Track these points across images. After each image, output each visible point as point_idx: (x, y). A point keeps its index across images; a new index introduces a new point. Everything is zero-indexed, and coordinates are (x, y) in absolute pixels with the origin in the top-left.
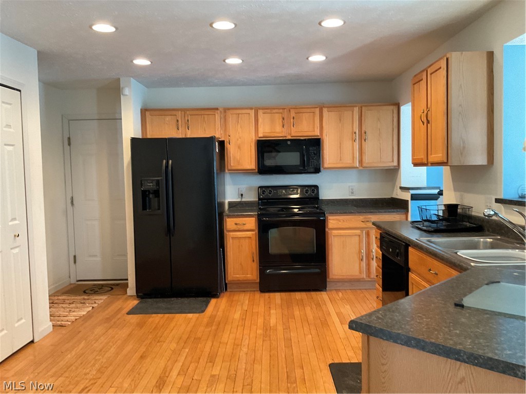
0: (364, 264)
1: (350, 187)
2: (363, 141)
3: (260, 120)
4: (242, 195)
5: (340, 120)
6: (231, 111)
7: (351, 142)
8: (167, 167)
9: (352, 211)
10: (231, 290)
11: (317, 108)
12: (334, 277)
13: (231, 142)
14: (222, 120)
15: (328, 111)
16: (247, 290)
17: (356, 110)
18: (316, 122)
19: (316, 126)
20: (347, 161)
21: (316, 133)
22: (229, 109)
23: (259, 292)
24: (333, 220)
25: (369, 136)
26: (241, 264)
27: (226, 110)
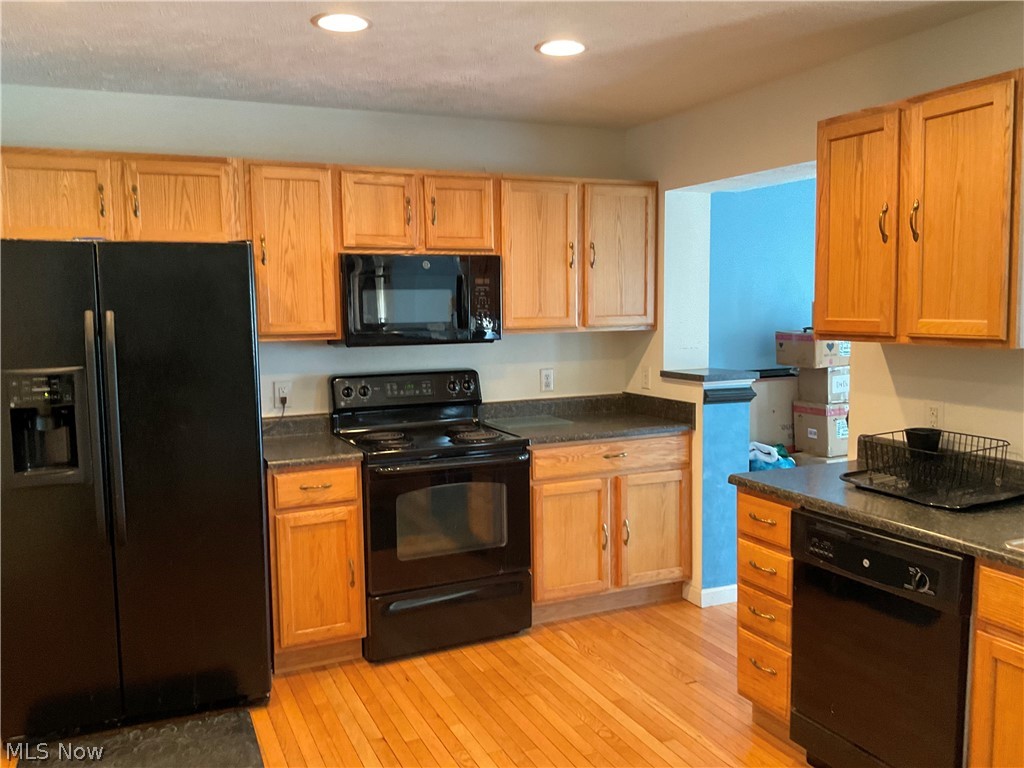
0: (608, 555)
1: (544, 373)
2: (588, 266)
3: (348, 202)
4: (283, 401)
5: (540, 214)
6: (267, 172)
7: (562, 268)
8: (100, 330)
9: (587, 435)
10: (284, 670)
11: (488, 179)
12: (547, 596)
13: (267, 257)
14: (240, 195)
15: (514, 190)
16: (332, 661)
17: (574, 192)
18: (486, 216)
19: (486, 226)
20: (554, 313)
21: (487, 244)
22: (259, 165)
23: (366, 663)
24: (545, 458)
25: (601, 255)
26: (317, 597)
27: (249, 167)
